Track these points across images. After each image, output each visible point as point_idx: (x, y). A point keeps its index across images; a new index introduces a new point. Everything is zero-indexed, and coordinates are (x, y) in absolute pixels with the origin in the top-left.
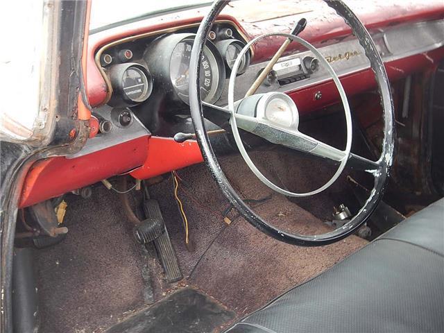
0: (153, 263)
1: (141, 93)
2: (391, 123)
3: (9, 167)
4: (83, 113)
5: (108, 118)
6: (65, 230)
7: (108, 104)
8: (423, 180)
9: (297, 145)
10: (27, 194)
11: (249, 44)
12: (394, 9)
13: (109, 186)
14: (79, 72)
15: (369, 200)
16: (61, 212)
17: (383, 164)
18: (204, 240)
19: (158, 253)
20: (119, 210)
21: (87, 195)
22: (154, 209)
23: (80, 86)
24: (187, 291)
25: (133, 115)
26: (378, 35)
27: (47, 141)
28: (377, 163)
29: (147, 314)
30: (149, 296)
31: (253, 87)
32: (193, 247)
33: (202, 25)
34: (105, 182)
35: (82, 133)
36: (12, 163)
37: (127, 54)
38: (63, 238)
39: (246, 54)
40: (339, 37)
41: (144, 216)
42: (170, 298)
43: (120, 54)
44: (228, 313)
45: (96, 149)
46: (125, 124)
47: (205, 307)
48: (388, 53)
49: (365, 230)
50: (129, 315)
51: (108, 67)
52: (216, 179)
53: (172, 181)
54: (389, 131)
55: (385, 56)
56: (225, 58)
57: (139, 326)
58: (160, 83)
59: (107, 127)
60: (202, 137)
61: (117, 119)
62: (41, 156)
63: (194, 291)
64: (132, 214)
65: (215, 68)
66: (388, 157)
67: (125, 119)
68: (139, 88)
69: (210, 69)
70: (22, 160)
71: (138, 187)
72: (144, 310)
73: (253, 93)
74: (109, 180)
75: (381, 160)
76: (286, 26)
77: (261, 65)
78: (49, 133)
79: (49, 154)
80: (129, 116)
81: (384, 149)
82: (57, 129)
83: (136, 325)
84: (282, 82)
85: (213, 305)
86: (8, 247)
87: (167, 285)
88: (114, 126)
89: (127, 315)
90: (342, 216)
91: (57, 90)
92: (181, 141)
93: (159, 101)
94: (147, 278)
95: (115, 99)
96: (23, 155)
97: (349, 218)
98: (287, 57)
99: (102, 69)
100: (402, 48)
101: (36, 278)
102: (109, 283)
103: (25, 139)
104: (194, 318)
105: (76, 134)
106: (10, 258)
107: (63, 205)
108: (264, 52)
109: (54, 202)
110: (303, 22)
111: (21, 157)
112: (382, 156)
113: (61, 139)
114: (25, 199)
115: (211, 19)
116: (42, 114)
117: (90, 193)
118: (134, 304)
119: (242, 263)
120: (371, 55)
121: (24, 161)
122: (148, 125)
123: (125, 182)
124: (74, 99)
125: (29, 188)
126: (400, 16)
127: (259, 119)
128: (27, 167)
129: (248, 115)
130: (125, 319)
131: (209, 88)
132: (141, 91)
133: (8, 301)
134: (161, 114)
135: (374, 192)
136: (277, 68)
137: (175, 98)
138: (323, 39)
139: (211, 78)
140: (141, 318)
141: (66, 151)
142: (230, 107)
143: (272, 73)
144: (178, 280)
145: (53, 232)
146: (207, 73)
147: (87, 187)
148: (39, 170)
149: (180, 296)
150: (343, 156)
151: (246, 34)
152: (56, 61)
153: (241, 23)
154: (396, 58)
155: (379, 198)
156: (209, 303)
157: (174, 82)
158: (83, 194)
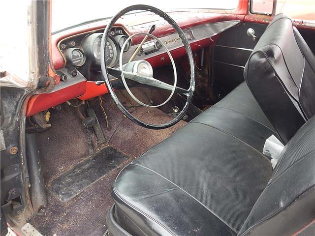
0: (93, 136)
1: (80, 62)
2: (194, 73)
3: (20, 99)
4: (52, 74)
5: (66, 73)
6: (50, 125)
7: (65, 67)
8: (210, 93)
9: (153, 84)
10: (29, 111)
11: (130, 37)
12: (196, 18)
13: (70, 104)
14: (48, 54)
15: (185, 107)
16: (47, 117)
17: (190, 91)
18: (115, 125)
19: (95, 132)
20: (75, 113)
21: (59, 108)
22: (92, 112)
23: (49, 61)
24: (108, 147)
25: (78, 71)
26: (189, 30)
27: (35, 87)
28: (188, 90)
29: (91, 159)
30: (91, 151)
31: (132, 57)
32: (110, 128)
33: (106, 29)
34: (67, 102)
35: (52, 83)
36: (21, 97)
37: (73, 43)
38: (49, 129)
39: (129, 41)
40: (171, 32)
41: (87, 116)
42: (101, 151)
43: (69, 44)
44: (127, 157)
45: (61, 88)
46: (74, 76)
47: (117, 154)
48: (194, 38)
49: (186, 117)
50: (83, 160)
51: (64, 50)
52: (115, 103)
53: (99, 100)
54: (193, 76)
55: (192, 40)
56: (119, 44)
57: (88, 165)
58: (89, 57)
59: (65, 78)
60: (108, 83)
61: (70, 74)
62: (34, 93)
63: (112, 147)
64: (81, 115)
65: (115, 49)
66: (192, 88)
67: (74, 74)
68: (79, 59)
69: (112, 49)
70: (25, 95)
71: (84, 103)
72: (89, 157)
73: (132, 61)
74: (69, 101)
75: (190, 89)
76: (147, 28)
77: (136, 46)
78: (36, 83)
79: (37, 93)
80: (76, 72)
81: (191, 84)
82: (40, 82)
83: (86, 164)
84: (146, 54)
85: (120, 153)
86: (23, 135)
87: (100, 145)
88: (69, 77)
89: (82, 160)
90: (176, 111)
91: (38, 63)
92: (99, 85)
93: (89, 64)
94: (90, 143)
95: (68, 65)
96: (25, 93)
97: (179, 112)
98: (148, 42)
99: (60, 51)
100: (199, 36)
101: (39, 146)
102: (73, 146)
103: (24, 86)
104: (112, 160)
105: (49, 83)
106: (24, 140)
107: (48, 113)
108: (137, 40)
109: (44, 113)
110: (154, 26)
111: (25, 94)
112: (190, 88)
113: (42, 86)
114: (28, 113)
115: (110, 26)
116: (32, 75)
117: (60, 108)
118: (85, 155)
119: (132, 135)
120: (184, 42)
121: (26, 96)
122: (85, 76)
123: (77, 102)
124: (47, 67)
125: (30, 108)
126: (198, 22)
127: (135, 73)
128: (28, 98)
129: (129, 71)
130: (81, 162)
131: (112, 58)
132: (80, 60)
133: (25, 159)
134: (91, 71)
135: (187, 103)
136: (144, 47)
137: (97, 64)
138: (164, 33)
139: (113, 53)
140: (88, 161)
141: (45, 91)
142: (121, 68)
143: (142, 49)
144: (104, 143)
145: (44, 126)
146: (111, 51)
147: (59, 105)
148: (34, 100)
149: (105, 150)
150: (173, 88)
151: (128, 32)
152: (36, 50)
153: (126, 27)
154: (197, 41)
155: (189, 106)
156: (119, 152)
157: (95, 56)
158: (57, 108)
